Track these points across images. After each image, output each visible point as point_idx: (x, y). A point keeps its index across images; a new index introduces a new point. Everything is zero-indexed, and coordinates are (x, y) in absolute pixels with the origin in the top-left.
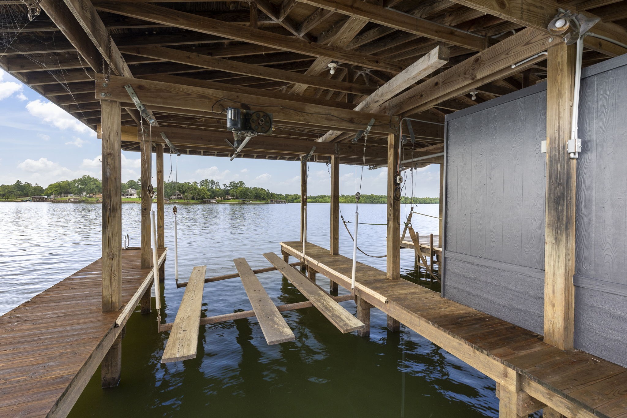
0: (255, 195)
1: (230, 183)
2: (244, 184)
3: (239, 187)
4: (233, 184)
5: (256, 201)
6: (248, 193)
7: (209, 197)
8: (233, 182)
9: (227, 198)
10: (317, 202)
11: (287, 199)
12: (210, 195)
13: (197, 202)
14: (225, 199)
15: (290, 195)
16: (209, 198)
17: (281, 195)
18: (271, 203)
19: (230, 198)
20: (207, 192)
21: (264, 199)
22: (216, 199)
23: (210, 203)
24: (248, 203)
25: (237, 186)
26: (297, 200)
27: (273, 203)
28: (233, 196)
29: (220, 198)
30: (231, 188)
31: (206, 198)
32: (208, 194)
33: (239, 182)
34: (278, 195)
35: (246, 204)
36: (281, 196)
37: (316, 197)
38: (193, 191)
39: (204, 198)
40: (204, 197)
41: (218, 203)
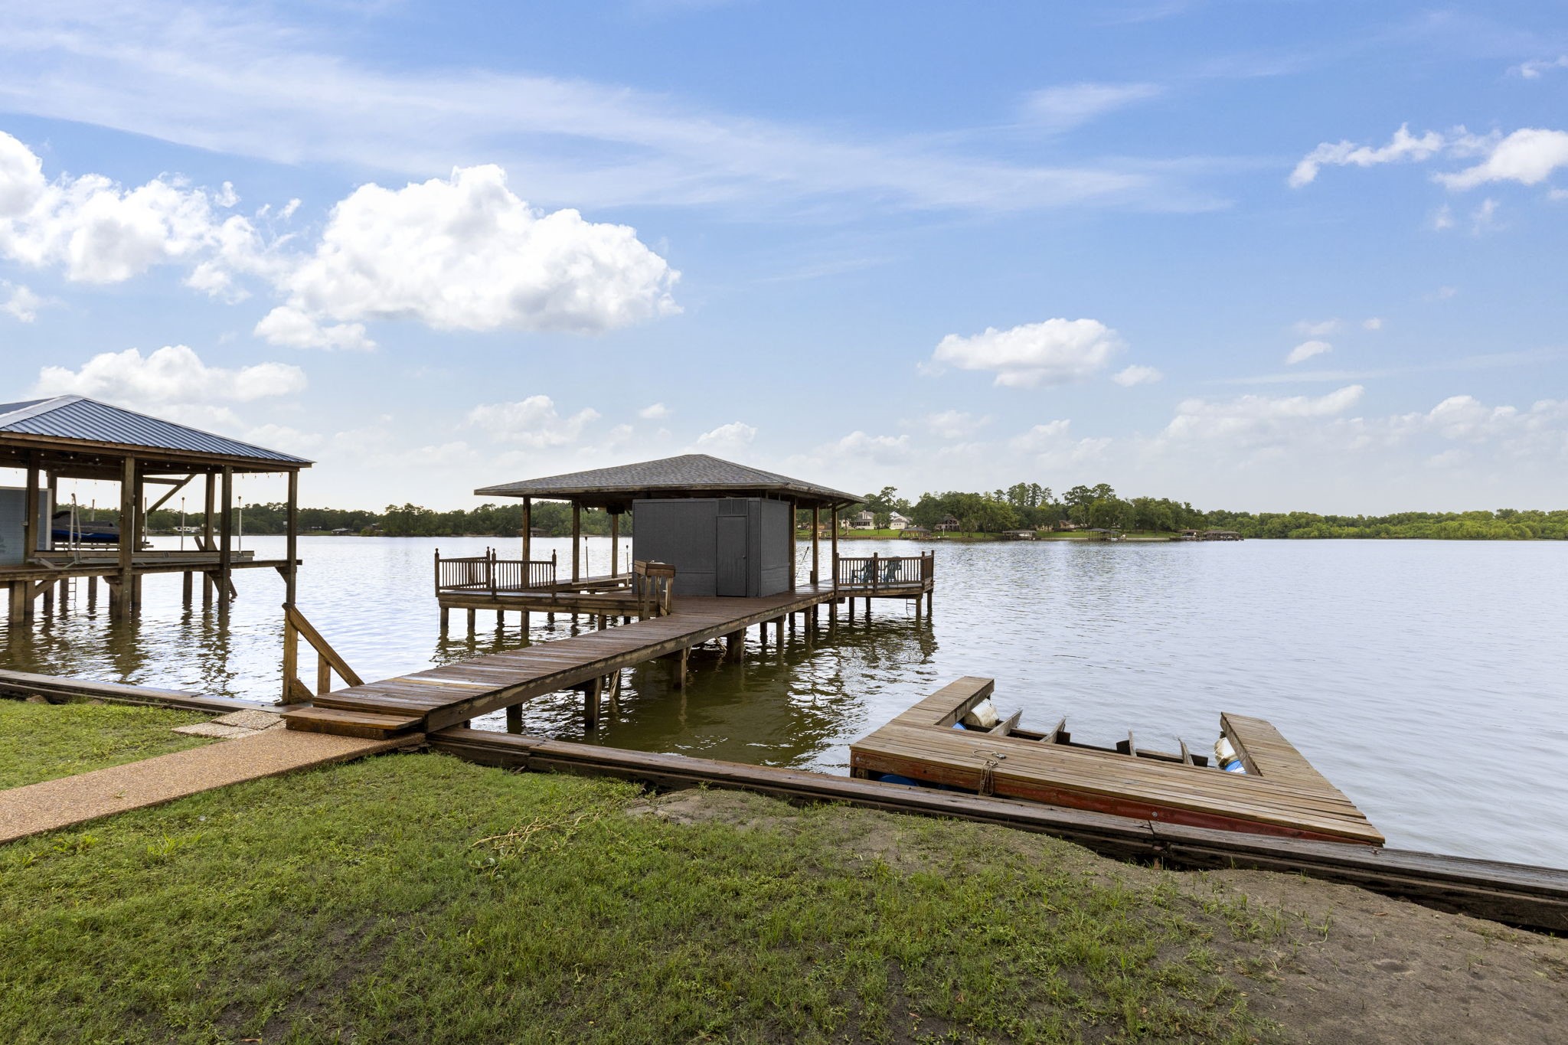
0: (1138, 518)
1: (1074, 489)
2: (1111, 490)
3: (1098, 498)
4: (1081, 495)
5: (1143, 533)
6: (1117, 513)
7: (1017, 525)
8: (1080, 488)
9: (1062, 527)
10: (1383, 534)
11: (1266, 528)
12: (1020, 521)
13: (988, 536)
14: (1057, 530)
15: (1278, 516)
16: (1018, 529)
17: (1245, 515)
18: (1186, 540)
19: (1072, 526)
20: (1011, 513)
21: (1166, 529)
22: (1035, 529)
23: (1018, 538)
24: (1115, 539)
25: (1092, 497)
26: (1301, 530)
27: (1192, 540)
28: (1077, 522)
29: (1044, 528)
30: (1076, 503)
31: (1010, 529)
32: (1014, 519)
33: (1099, 486)
34: (1237, 516)
35: (1110, 541)
36: (1246, 520)
37: (1383, 520)
38: (981, 512)
39: (1005, 528)
40: (1006, 525)
41: (1038, 539)
